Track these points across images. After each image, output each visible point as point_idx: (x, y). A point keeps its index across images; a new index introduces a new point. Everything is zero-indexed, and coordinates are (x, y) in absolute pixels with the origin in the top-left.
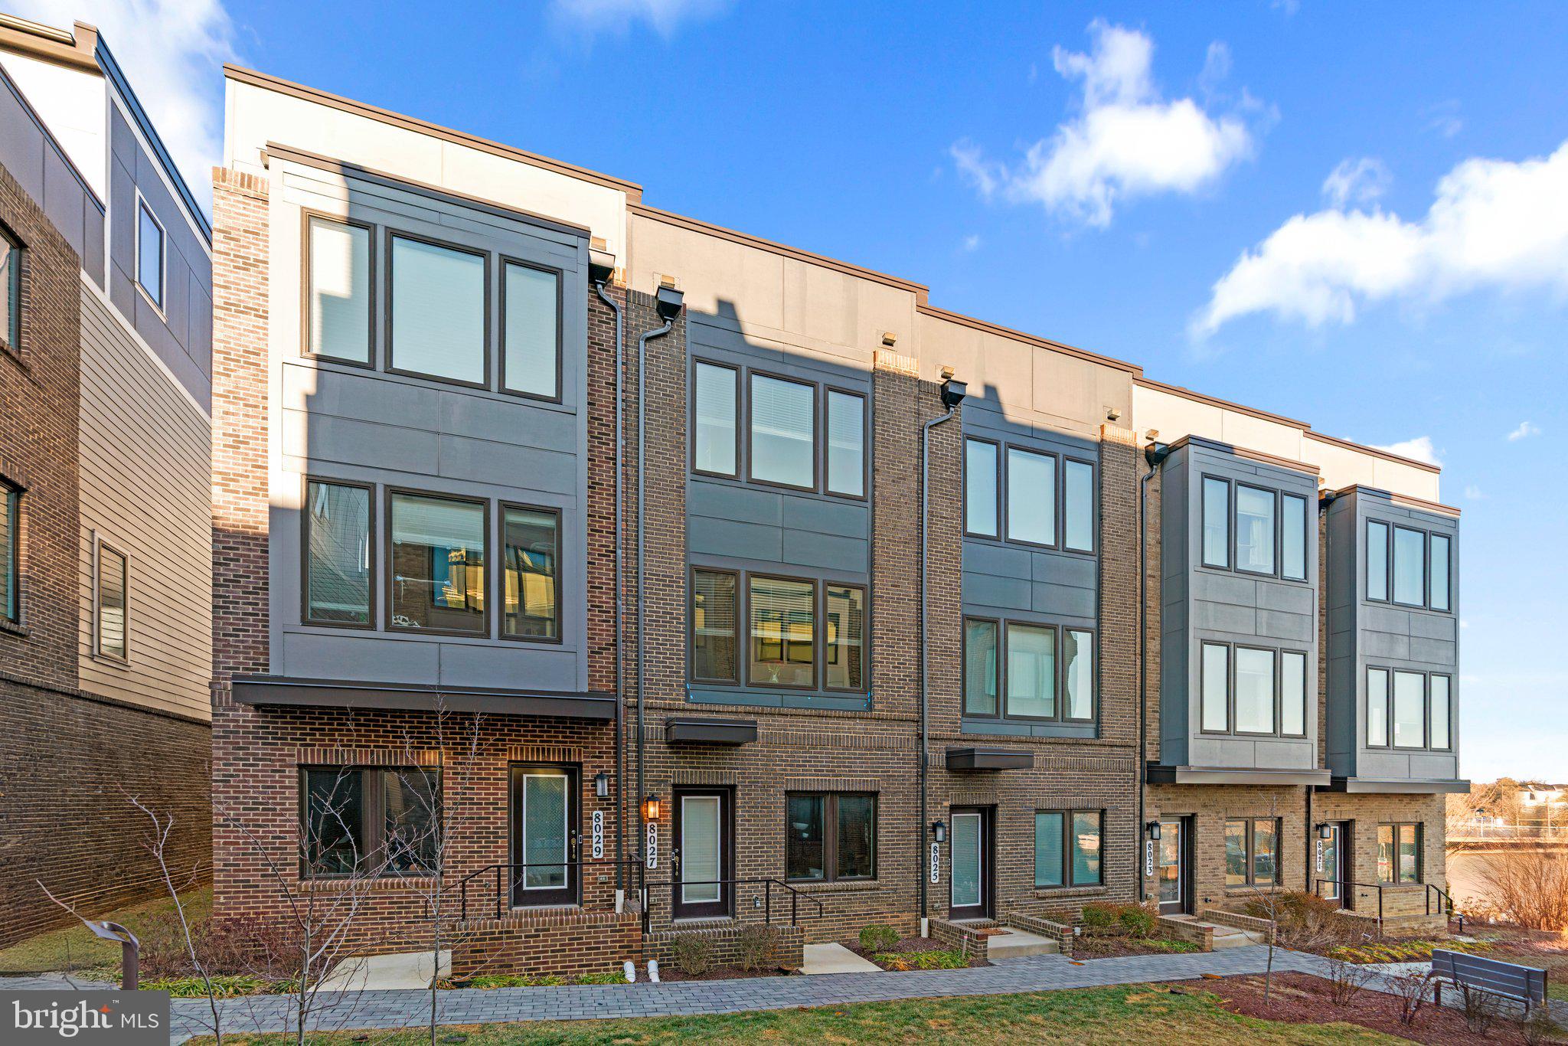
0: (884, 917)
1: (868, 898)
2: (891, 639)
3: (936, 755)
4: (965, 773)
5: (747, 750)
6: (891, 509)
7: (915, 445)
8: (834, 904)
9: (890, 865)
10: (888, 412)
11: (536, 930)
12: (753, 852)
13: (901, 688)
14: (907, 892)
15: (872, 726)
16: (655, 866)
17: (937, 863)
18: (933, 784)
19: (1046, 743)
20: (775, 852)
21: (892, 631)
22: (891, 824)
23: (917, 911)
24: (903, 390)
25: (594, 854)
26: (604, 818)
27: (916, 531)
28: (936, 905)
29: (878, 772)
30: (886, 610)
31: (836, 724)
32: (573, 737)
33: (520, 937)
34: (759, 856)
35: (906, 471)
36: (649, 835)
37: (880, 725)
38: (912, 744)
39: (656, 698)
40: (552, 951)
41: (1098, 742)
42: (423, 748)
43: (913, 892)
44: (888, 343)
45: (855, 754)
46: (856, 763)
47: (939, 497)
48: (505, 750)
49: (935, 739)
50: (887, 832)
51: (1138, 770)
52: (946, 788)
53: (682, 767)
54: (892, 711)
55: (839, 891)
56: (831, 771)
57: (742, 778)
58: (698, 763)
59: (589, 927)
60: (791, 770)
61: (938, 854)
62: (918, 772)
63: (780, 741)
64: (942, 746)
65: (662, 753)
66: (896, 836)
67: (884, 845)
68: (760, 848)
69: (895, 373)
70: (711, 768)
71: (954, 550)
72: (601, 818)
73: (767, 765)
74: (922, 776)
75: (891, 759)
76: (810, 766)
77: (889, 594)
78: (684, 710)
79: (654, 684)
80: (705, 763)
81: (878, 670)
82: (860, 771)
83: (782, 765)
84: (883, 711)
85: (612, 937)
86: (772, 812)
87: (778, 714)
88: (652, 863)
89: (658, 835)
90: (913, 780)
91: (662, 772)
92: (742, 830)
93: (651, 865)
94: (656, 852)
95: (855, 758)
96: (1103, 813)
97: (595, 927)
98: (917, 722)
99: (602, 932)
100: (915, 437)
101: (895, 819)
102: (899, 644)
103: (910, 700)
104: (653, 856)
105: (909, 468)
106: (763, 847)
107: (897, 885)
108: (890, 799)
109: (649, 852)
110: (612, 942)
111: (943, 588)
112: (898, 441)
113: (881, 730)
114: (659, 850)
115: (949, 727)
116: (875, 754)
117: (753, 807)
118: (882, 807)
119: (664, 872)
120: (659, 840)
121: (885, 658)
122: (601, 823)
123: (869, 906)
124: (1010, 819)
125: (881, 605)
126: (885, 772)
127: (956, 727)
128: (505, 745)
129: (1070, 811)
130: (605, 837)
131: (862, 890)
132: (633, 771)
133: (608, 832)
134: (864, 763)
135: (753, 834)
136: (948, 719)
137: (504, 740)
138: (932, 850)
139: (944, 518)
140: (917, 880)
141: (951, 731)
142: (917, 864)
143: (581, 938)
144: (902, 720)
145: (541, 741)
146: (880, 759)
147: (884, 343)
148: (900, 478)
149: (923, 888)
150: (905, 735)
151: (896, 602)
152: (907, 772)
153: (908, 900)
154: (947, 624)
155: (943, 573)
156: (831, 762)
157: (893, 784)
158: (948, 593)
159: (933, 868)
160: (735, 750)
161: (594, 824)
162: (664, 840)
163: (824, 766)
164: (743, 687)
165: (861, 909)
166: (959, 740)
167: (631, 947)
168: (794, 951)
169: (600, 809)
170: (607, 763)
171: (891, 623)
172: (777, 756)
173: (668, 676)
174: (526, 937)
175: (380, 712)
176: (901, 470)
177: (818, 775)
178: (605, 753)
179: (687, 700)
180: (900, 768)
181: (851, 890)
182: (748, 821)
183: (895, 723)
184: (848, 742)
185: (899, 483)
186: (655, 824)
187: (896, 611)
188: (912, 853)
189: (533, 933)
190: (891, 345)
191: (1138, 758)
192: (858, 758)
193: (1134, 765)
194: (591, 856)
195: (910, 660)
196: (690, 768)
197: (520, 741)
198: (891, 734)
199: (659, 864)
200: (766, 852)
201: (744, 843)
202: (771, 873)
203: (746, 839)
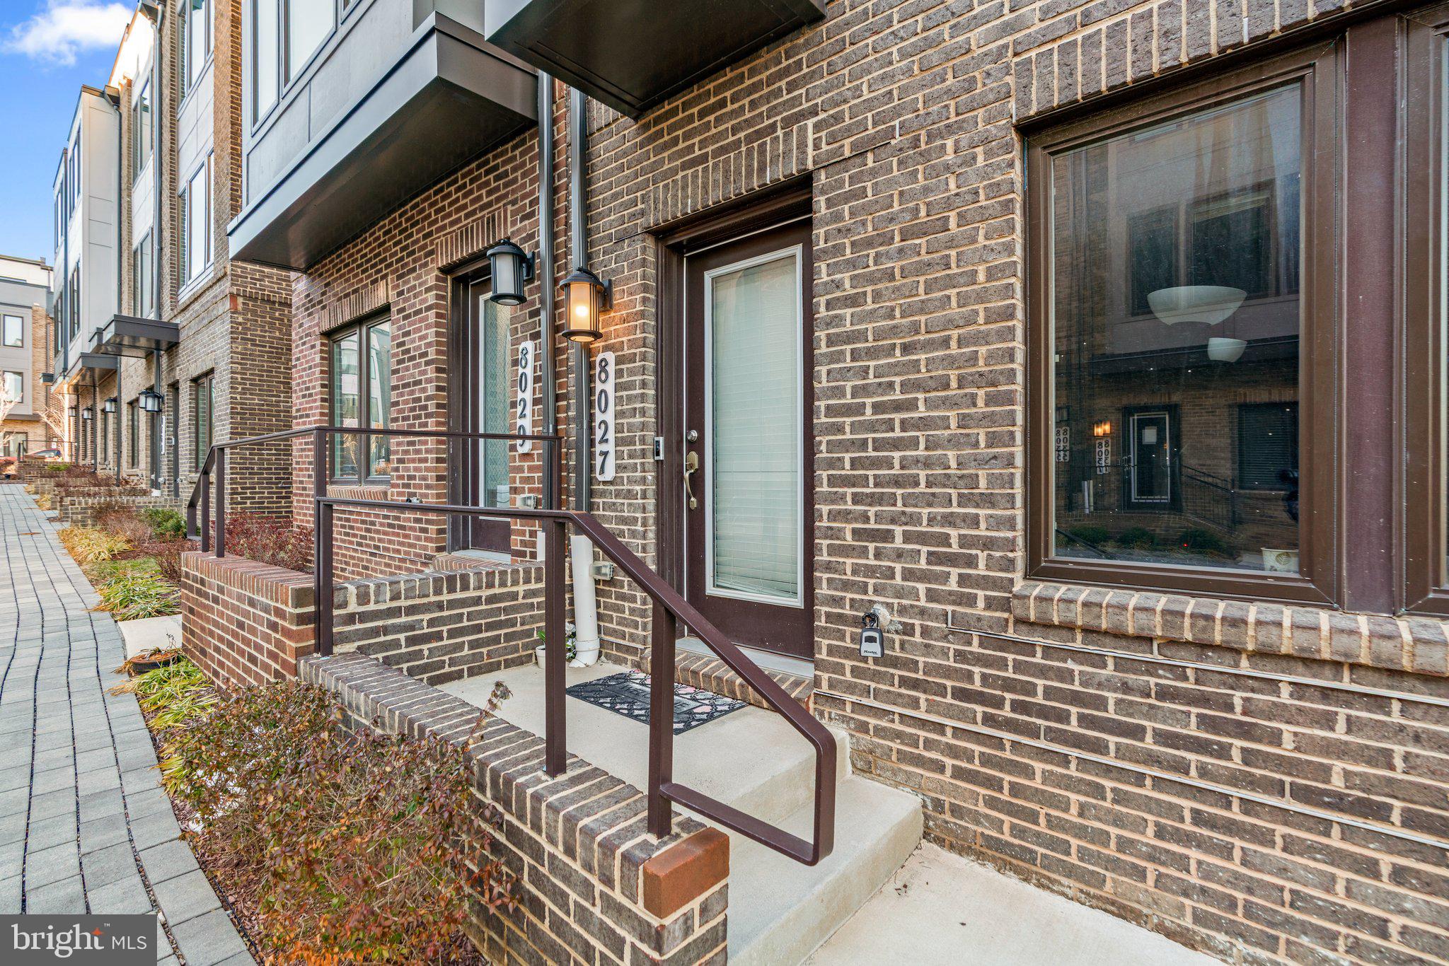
12: (871, 426)
16: (610, 474)
25: (519, 442)
26: (533, 357)
34: (896, 445)
36: (600, 390)
53: (666, 174)
57: (833, 136)
58: (702, 144)
68: (898, 407)
72: (529, 357)
80: (720, 136)
89: (618, 387)
91: (627, 207)
93: (602, 471)
94: (611, 435)
104: (604, 447)
106: (912, 405)
109: (599, 436)
114: (619, 429)
117: (869, 243)
119: (630, 494)
120: (617, 401)
122: (528, 370)
130: (534, 401)
133: (540, 390)
135: (872, 353)
161: (521, 372)
169: (532, 338)
182: (853, 301)
186: (609, 356)
194: (516, 447)
196: (683, 166)
199: (619, 468)
200: (924, 424)
201: (839, 392)
202: (949, 520)
203: (844, 373)
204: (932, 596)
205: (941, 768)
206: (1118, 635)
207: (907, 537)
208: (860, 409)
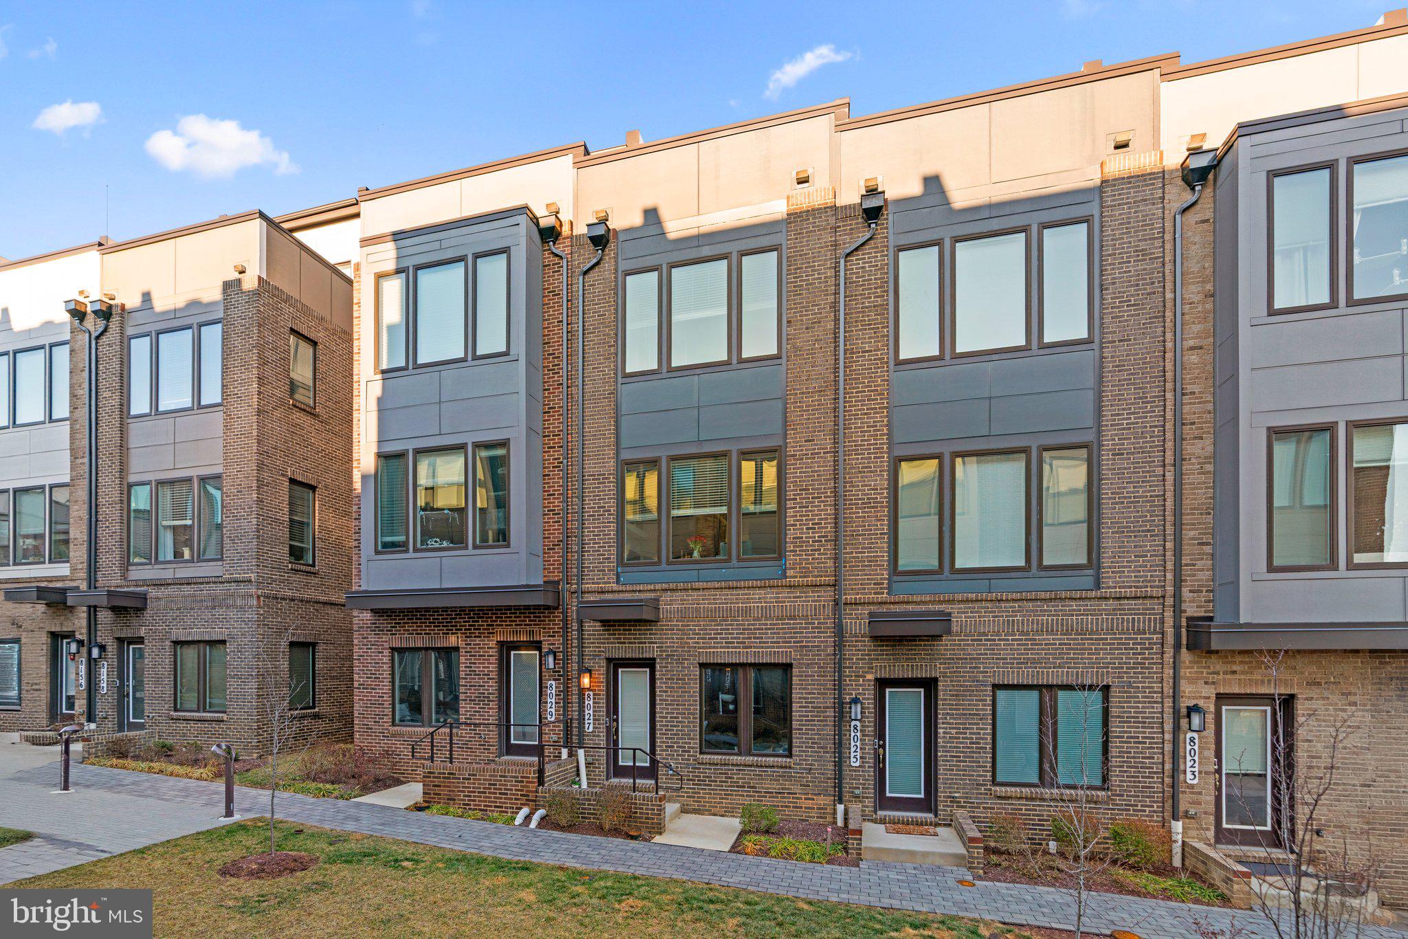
0: (798, 798)
1: (780, 776)
2: (804, 498)
3: (857, 622)
4: (894, 641)
5: (664, 625)
6: (804, 359)
7: (831, 281)
8: (744, 779)
9: (803, 743)
10: (801, 255)
11: (469, 775)
12: (669, 722)
13: (816, 550)
14: (823, 774)
15: (785, 593)
16: (591, 730)
17: (858, 744)
18: (853, 655)
19: (1007, 600)
20: (689, 722)
21: (805, 490)
22: (804, 698)
23: (834, 796)
24: (818, 226)
25: (549, 717)
26: (556, 687)
27: (832, 376)
28: (857, 792)
29: (790, 642)
30: (798, 468)
31: (746, 594)
32: (535, 621)
33: (459, 779)
34: (675, 726)
35: (821, 313)
36: (587, 702)
37: (793, 593)
38: (829, 611)
39: (593, 583)
40: (479, 792)
41: (1093, 594)
42: (448, 634)
43: (830, 774)
44: (803, 181)
45: (766, 624)
46: (767, 634)
47: (860, 330)
48: (493, 633)
49: (856, 604)
50: (800, 707)
51: (1170, 631)
52: (869, 659)
53: (612, 643)
54: (805, 577)
55: (749, 766)
56: (742, 643)
57: (661, 651)
58: (624, 638)
59: (501, 776)
60: (703, 643)
61: (858, 734)
62: (835, 641)
63: (693, 614)
64: (865, 611)
65: (596, 631)
66: (810, 711)
67: (798, 720)
68: (675, 718)
69: (808, 211)
70: (635, 643)
71: (879, 386)
72: (554, 687)
73: (681, 639)
74: (839, 645)
75: (805, 628)
76: (721, 638)
77: (802, 450)
78: (612, 592)
79: (591, 571)
80: (630, 639)
81: (791, 533)
82: (772, 642)
83: (694, 638)
84: (796, 577)
85: (516, 786)
86: (686, 684)
87: (692, 589)
88: (589, 727)
89: (594, 703)
90: (830, 650)
91: (597, 647)
92: (660, 700)
93: (588, 729)
94: (591, 718)
95: (766, 629)
96: (1106, 689)
97: (505, 776)
98: (835, 585)
99: (509, 781)
100: (831, 273)
101: (809, 693)
102: (814, 502)
103: (827, 563)
104: (588, 721)
105: (825, 308)
106: (678, 718)
107: (811, 765)
108: (804, 672)
109: (587, 717)
110: (516, 790)
111: (866, 431)
112: (811, 284)
113: (794, 597)
114: (594, 716)
115: (873, 589)
116: (787, 624)
117: (669, 679)
118: (795, 680)
119: (598, 736)
120: (594, 707)
121: (798, 521)
122: (553, 692)
123: (781, 784)
124: (957, 695)
125: (793, 464)
126: (798, 642)
127: (881, 588)
128: (493, 629)
129: (1050, 687)
130: (556, 703)
131: (773, 766)
132: (575, 647)
133: (559, 699)
134: (775, 633)
135: (670, 705)
136: (872, 579)
137: (493, 625)
138: (852, 728)
139: (867, 351)
140: (835, 762)
141: (875, 593)
142: (835, 744)
143: (496, 785)
144: (816, 586)
145: (516, 625)
146: (793, 628)
147: (799, 183)
148: (815, 323)
149: (840, 771)
150: (820, 601)
151: (810, 458)
152: (822, 642)
153: (823, 782)
154: (871, 472)
155: (866, 414)
156: (741, 634)
157: (806, 655)
158: (872, 436)
159: (853, 749)
160: (654, 626)
161: (549, 692)
162: (598, 707)
163: (735, 638)
164: (664, 566)
165: (774, 787)
166: (885, 603)
167: (528, 796)
168: (653, 819)
169: (554, 680)
170: (558, 641)
171: (804, 481)
172: (691, 630)
173: (601, 563)
174: (463, 779)
175: (427, 610)
176: (815, 314)
177: (728, 648)
178: (557, 632)
179: (618, 582)
180: (815, 637)
181: (761, 766)
182: (666, 692)
183: (810, 589)
184: (758, 613)
185: (814, 328)
186: (591, 693)
187: (809, 468)
188: (829, 731)
189: (467, 776)
190: (807, 182)
191: (1169, 614)
192: (770, 629)
193: (1162, 622)
194: (546, 718)
195: (827, 519)
196: (618, 643)
197: (502, 625)
198: (804, 601)
199: (594, 728)
200: (681, 722)
201: (662, 713)
202: (686, 743)
203: (663, 709)
204: (682, 760)
205: (684, 796)
206: (714, 764)
207: (677, 747)
208: (667, 717)
